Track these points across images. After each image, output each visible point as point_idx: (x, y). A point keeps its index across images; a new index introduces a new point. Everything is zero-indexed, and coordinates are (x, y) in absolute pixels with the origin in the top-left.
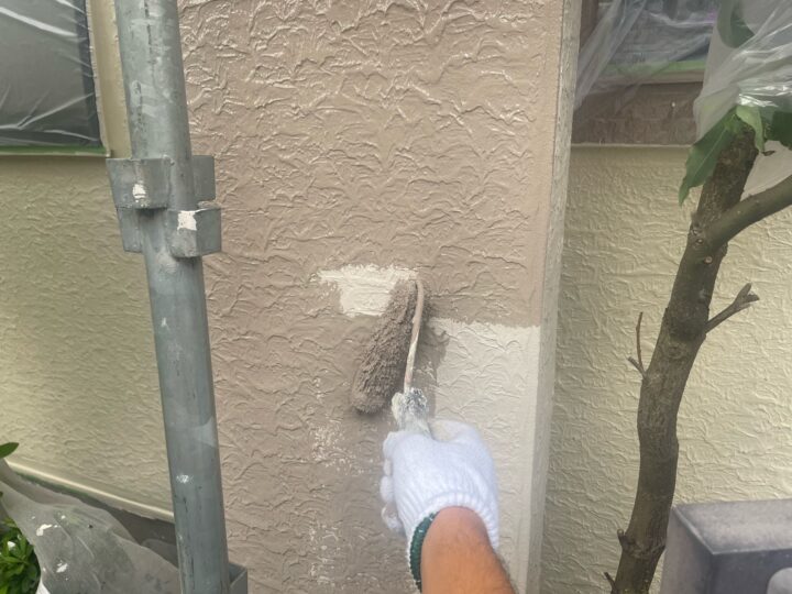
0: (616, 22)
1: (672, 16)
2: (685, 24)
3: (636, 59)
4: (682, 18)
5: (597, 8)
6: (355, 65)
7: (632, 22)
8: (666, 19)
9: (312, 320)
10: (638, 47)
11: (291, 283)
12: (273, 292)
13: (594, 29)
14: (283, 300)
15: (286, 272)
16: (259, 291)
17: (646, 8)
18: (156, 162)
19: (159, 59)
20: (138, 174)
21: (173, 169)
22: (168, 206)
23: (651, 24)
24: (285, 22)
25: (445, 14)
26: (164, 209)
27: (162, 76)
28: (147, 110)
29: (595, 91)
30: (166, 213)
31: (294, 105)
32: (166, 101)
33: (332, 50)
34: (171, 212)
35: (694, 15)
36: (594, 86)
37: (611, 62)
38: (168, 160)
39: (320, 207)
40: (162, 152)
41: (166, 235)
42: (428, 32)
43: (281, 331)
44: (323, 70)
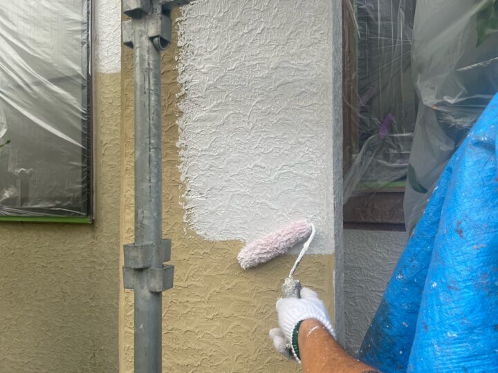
0: (361, 164)
1: (388, 161)
2: (395, 165)
3: (373, 181)
4: (393, 162)
5: (351, 157)
6: (236, 191)
7: (369, 163)
8: (385, 163)
9: (209, 321)
10: (373, 175)
11: (199, 300)
12: (189, 305)
13: (350, 166)
14: (194, 310)
15: (197, 293)
16: (181, 304)
17: (375, 157)
18: (147, 246)
19: (153, 200)
20: (139, 252)
21: (154, 248)
22: (151, 266)
23: (378, 164)
24: (203, 171)
25: (279, 170)
26: (148, 268)
27: (153, 207)
28: (146, 222)
29: (354, 195)
30: (149, 270)
31: (206, 208)
32: (154, 217)
33: (225, 184)
34: (152, 270)
35: (399, 161)
36: (353, 193)
37: (361, 181)
38: (152, 244)
39: (217, 258)
40: (150, 240)
41: (148, 280)
42: (272, 178)
43: (192, 328)
44: (221, 192)
